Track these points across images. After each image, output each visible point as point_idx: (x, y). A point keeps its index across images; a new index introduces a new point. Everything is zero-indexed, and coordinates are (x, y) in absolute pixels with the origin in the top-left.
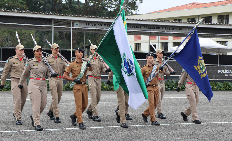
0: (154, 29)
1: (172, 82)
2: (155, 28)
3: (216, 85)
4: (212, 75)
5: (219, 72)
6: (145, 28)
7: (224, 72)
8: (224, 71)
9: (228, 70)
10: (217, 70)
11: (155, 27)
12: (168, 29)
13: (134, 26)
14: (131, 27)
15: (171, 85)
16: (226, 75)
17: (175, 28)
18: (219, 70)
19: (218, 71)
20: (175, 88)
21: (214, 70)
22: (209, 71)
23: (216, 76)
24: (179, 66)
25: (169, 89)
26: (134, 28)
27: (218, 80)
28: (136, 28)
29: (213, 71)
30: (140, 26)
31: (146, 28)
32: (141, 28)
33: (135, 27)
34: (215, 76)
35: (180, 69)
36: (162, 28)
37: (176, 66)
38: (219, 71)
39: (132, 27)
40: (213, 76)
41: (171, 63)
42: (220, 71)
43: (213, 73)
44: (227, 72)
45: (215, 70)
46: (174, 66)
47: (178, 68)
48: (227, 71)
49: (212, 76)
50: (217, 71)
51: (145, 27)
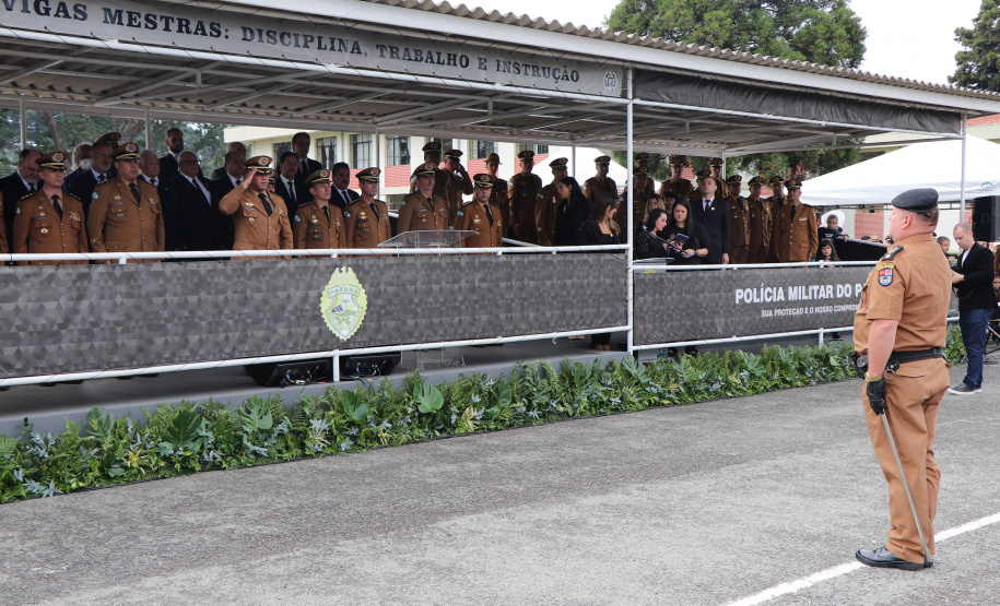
0: (439, 63)
1: (544, 373)
2: (444, 57)
3: (735, 365)
4: (713, 318)
5: (737, 302)
6: (382, 56)
7: (756, 300)
8: (758, 296)
9: (769, 289)
10: (731, 290)
11: (439, 54)
12: (512, 69)
13: (320, 39)
14: (297, 45)
15: (539, 391)
16: (766, 314)
17: (544, 68)
18: (738, 291)
19: (734, 297)
20: (561, 409)
21: (718, 291)
22: (701, 296)
23: (730, 320)
24: (569, 282)
25: (534, 413)
26: (320, 48)
27: (734, 339)
28: (332, 49)
29: (717, 295)
30: (356, 43)
31: (392, 57)
32: (359, 52)
33: (326, 42)
34: (723, 320)
35: (574, 297)
36: (480, 64)
37: (555, 280)
38: (739, 294)
39: (306, 46)
40: (717, 320)
41: (532, 263)
42: (741, 297)
43: (717, 304)
44: (768, 300)
45: (722, 293)
46: (548, 283)
47: (569, 293)
48: (769, 294)
49: (713, 325)
50: (730, 294)
51: (381, 47)
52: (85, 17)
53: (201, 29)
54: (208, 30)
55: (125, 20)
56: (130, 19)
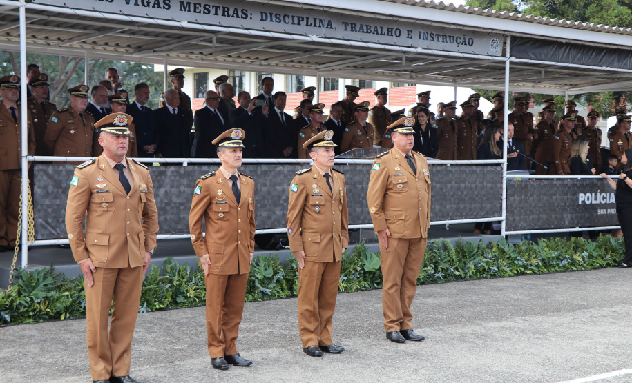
0: (381, 34)
1: (445, 248)
2: (385, 30)
3: (577, 248)
4: (562, 213)
5: (580, 203)
6: (346, 30)
7: (594, 202)
8: (596, 199)
9: (603, 194)
10: (576, 194)
11: (382, 28)
12: (429, 37)
13: (307, 19)
14: (293, 23)
15: (442, 260)
16: (601, 212)
17: (450, 37)
18: (581, 195)
19: (577, 199)
20: (457, 273)
21: (566, 194)
22: (554, 197)
23: (574, 215)
24: (463, 185)
25: (439, 275)
26: (307, 25)
27: (577, 229)
28: (315, 25)
29: (565, 197)
30: (330, 21)
31: (352, 30)
32: (331, 28)
33: (311, 21)
34: (569, 215)
35: (466, 196)
36: (408, 34)
37: (453, 183)
38: (582, 197)
39: (299, 24)
40: (565, 216)
41: (438, 171)
42: (583, 199)
43: (565, 204)
44: (603, 202)
45: (569, 196)
46: (449, 185)
47: (462, 193)
48: (604, 198)
49: (562, 218)
50: (575, 197)
51: (345, 24)
52: (169, 8)
53: (236, 14)
54: (240, 14)
55: (192, 9)
56: (195, 8)
